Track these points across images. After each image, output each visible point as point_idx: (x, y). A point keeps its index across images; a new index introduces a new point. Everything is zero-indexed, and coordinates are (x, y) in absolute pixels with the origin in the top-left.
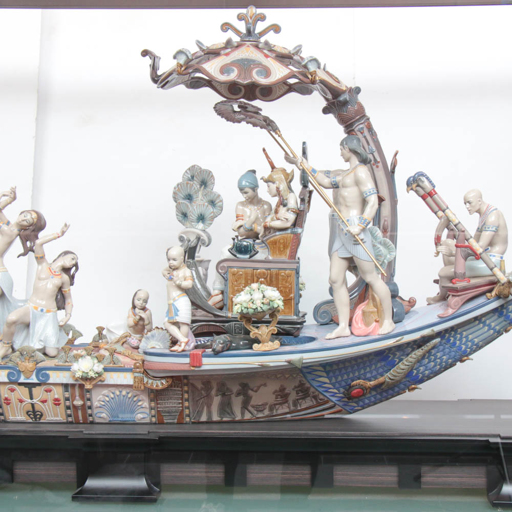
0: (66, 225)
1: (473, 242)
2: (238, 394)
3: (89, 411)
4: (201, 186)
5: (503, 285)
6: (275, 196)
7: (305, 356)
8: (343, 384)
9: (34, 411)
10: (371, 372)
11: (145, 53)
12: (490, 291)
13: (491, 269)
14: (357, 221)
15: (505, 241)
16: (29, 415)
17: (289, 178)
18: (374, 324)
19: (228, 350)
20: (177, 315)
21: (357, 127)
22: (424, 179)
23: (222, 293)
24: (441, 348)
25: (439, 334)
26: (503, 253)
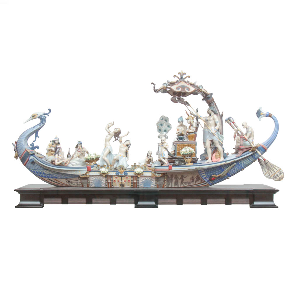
0: (129, 132)
1: (245, 136)
2: (180, 179)
3: (138, 184)
4: (165, 121)
5: (253, 148)
6: (189, 123)
7: (200, 166)
8: (209, 176)
9: (122, 184)
10: (217, 173)
11: (152, 83)
12: (250, 150)
13: (250, 143)
14: (214, 130)
15: (254, 136)
16: (120, 185)
17: (193, 119)
18: (219, 158)
19: (179, 165)
20: (164, 156)
21: (212, 104)
22: (231, 118)
23: (175, 151)
24: (236, 166)
25: (236, 162)
26: (253, 139)
